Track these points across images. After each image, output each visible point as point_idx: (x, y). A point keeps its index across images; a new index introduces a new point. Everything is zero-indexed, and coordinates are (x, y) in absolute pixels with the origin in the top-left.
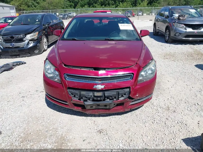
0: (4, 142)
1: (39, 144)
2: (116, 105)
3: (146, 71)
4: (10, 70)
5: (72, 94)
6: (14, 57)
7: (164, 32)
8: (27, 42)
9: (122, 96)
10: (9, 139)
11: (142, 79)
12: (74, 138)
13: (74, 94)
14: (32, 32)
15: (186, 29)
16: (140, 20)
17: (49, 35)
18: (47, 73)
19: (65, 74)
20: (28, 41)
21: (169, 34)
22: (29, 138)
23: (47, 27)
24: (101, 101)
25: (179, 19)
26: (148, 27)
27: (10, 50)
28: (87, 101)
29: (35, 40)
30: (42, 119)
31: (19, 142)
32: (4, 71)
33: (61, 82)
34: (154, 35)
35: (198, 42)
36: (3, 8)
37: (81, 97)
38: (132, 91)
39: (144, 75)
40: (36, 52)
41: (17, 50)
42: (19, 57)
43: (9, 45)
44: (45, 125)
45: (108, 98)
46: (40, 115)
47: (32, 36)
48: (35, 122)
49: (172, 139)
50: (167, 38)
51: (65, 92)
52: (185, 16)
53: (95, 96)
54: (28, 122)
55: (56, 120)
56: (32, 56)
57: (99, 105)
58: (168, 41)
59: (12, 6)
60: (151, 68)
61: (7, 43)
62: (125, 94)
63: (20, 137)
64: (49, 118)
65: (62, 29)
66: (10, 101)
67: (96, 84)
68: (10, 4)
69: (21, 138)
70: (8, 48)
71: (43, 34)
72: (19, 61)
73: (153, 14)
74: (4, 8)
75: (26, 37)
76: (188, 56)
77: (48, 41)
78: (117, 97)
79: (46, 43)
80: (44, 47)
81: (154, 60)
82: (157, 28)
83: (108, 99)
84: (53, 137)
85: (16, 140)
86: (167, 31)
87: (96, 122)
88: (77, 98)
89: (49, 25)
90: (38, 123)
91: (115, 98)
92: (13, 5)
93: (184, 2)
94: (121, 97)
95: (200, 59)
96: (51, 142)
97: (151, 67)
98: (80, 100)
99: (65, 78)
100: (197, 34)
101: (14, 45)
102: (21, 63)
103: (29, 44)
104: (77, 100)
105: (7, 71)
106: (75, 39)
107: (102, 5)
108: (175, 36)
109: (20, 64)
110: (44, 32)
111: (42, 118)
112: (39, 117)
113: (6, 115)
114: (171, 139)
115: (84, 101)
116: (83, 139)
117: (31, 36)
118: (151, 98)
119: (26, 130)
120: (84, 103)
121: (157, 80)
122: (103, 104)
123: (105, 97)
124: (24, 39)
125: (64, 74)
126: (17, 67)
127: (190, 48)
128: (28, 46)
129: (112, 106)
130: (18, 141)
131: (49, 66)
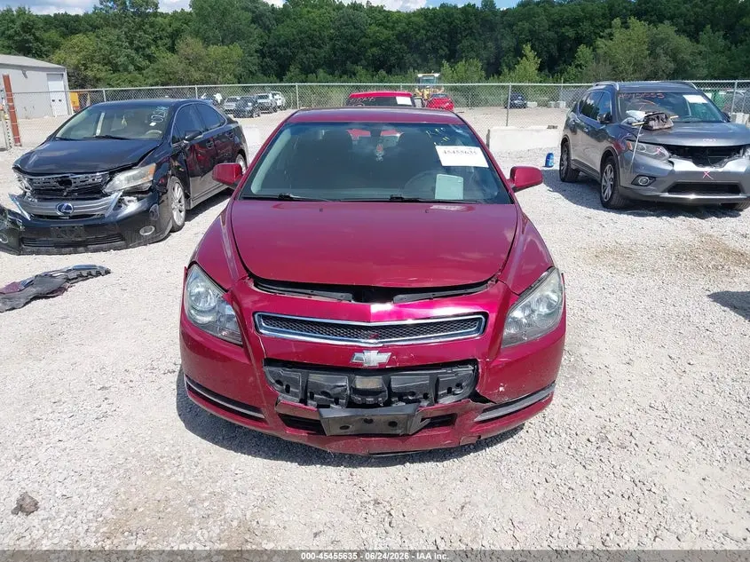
0: (50, 535)
1: (165, 543)
2: (427, 421)
3: (528, 306)
4: (54, 297)
5: (279, 382)
6: (68, 249)
7: (598, 169)
8: (117, 200)
9: (450, 391)
10: (66, 527)
11: (514, 334)
12: (285, 528)
13: (285, 383)
14: (135, 165)
15: (672, 163)
16: (513, 127)
17: (194, 176)
18: (192, 312)
19: (256, 316)
20: (121, 193)
21: (615, 179)
22: (134, 524)
23: (185, 147)
24: (376, 405)
25: (646, 127)
26: (541, 149)
27: (54, 225)
28: (328, 407)
29: (142, 192)
30: (174, 462)
31: (98, 535)
32: (36, 298)
33: (243, 340)
34: (563, 180)
35: (719, 206)
36: (24, 74)
37: (309, 394)
38: (483, 375)
39: (524, 321)
40: (146, 234)
41: (79, 224)
42: (87, 251)
43: (51, 208)
44: (184, 483)
45: (401, 396)
46: (167, 449)
47: (135, 178)
48: (149, 473)
49: (612, 535)
50: (608, 192)
51: (254, 376)
52: (666, 118)
53: (356, 391)
54: (127, 470)
55: (219, 466)
56: (131, 247)
57: (371, 421)
58: (612, 203)
59: (57, 66)
60: (548, 297)
61: (46, 200)
62: (459, 385)
63: (100, 519)
64: (196, 459)
65: (239, 153)
66: (59, 401)
67: (361, 350)
68: (50, 61)
69: (106, 523)
70: (49, 217)
71: (170, 172)
72: (86, 266)
73: (563, 104)
74: (27, 72)
75: (111, 183)
76: (677, 257)
77: (187, 196)
78: (431, 396)
79: (180, 202)
80: (173, 216)
81: (555, 271)
82: (573, 157)
83: (401, 399)
84: (215, 521)
85: (87, 530)
86: (607, 167)
87: (359, 477)
88: (295, 395)
89: (193, 142)
90: (161, 474)
91: (426, 397)
92: (59, 64)
93: (672, 65)
94: (444, 395)
95: (720, 267)
96: (206, 536)
97: (547, 293)
98: (306, 405)
99: (256, 326)
100: (712, 180)
101: (68, 208)
102: (93, 272)
103: (123, 205)
104: (295, 401)
105: (46, 297)
106: (288, 197)
107: (377, 69)
108: (636, 187)
109: (90, 274)
110: (177, 164)
111: (174, 459)
112: (162, 457)
113: (49, 446)
114: (608, 535)
115: (319, 406)
116: (315, 531)
117: (128, 180)
118: (550, 400)
119: (119, 498)
120: (320, 415)
121: (569, 338)
122: (383, 418)
123: (391, 393)
124: (107, 189)
125: (254, 314)
126: (81, 286)
127: (689, 228)
128: (121, 212)
129: (417, 423)
130: (97, 531)
131: (201, 286)
